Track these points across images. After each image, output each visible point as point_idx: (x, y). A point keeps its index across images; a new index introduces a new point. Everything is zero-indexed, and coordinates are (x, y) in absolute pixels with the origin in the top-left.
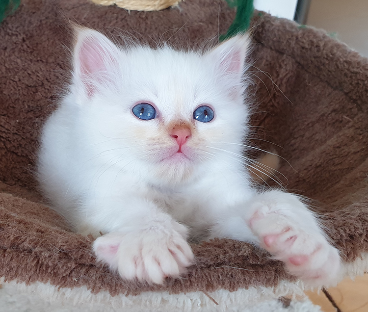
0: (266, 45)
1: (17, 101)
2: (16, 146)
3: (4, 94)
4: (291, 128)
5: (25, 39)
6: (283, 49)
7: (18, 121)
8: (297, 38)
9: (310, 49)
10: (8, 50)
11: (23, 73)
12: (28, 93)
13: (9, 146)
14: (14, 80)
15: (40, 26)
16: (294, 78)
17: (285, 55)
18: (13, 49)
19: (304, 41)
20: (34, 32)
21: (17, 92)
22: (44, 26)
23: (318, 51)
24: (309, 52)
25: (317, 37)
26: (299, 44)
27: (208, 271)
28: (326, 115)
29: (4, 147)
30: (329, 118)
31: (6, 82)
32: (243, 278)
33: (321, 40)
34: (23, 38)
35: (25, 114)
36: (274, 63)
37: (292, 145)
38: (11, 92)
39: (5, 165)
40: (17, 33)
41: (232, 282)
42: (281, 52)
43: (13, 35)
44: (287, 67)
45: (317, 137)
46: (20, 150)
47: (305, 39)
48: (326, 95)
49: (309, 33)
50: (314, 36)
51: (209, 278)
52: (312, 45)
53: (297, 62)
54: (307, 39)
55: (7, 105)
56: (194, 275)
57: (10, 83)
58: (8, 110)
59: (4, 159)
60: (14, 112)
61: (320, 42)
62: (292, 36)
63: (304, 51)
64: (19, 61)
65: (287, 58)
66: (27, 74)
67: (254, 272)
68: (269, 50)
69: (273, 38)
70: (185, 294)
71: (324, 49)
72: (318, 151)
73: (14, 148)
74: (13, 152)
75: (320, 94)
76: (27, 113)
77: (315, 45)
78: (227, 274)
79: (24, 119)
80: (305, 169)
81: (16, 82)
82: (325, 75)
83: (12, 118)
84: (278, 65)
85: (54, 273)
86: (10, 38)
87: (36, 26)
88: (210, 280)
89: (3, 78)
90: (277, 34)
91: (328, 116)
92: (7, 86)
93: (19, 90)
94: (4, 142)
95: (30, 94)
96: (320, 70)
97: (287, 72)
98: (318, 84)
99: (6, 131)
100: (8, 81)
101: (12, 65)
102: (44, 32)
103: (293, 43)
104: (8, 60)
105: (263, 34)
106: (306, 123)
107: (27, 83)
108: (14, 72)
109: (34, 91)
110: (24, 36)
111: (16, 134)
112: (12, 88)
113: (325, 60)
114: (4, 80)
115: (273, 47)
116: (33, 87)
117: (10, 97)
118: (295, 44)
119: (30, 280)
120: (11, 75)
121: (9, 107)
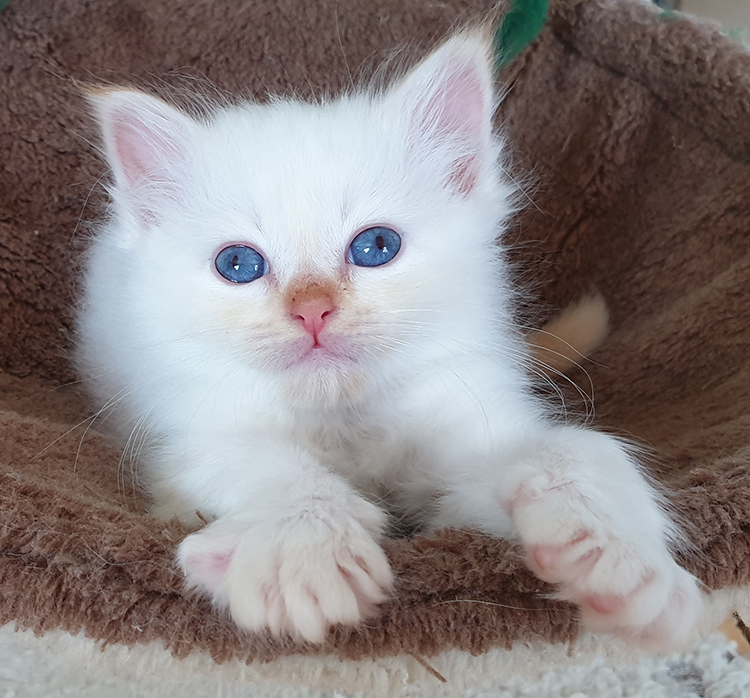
0: (584, 54)
1: (34, 187)
2: (34, 288)
3: (8, 173)
4: (637, 244)
5: (53, 47)
6: (622, 65)
7: (37, 232)
8: (654, 41)
9: (684, 66)
10: (16, 72)
11: (50, 123)
12: (59, 169)
13: (17, 290)
14: (29, 140)
15: (85, 15)
16: (646, 131)
17: (626, 79)
18: (27, 69)
19: (671, 47)
20: (74, 30)
21: (36, 167)
22: (94, 15)
23: (701, 71)
24: (680, 72)
25: (700, 39)
26: (658, 55)
27: (424, 609)
28: (715, 218)
29: (7, 292)
30: (720, 224)
31: (12, 145)
32: (500, 625)
33: (707, 47)
34: (49, 45)
35: (54, 216)
36: (603, 97)
37: (638, 284)
38: (24, 167)
39: (8, 331)
40: (36, 34)
41: (477, 635)
42: (618, 72)
43: (26, 37)
44: (631, 107)
45: (693, 267)
46: (42, 296)
47: (672, 44)
48: (717, 171)
49: (682, 28)
50: (694, 35)
51: (426, 626)
52: (687, 57)
53: (652, 94)
54: (677, 43)
55: (13, 198)
56: (394, 620)
57: (20, 147)
58: (15, 208)
59: (7, 319)
60: (29, 211)
61: (706, 52)
62: (644, 36)
63: (669, 70)
64: (39, 96)
65: (631, 84)
66: (57, 125)
67: (525, 612)
68: (592, 67)
69: (602, 39)
70: (374, 661)
71: (713, 68)
72: (693, 298)
73: (29, 294)
74: (27, 303)
75: (702, 169)
76: (57, 213)
77: (694, 57)
78: (467, 616)
79: (51, 226)
80: (664, 341)
81: (33, 144)
82: (715, 125)
83: (23, 225)
84: (610, 102)
85: (93, 612)
86: (19, 45)
87: (76, 16)
88: (427, 630)
89: (4, 137)
90: (610, 30)
91: (718, 220)
92: (13, 155)
93: (40, 162)
94: (7, 282)
95: (63, 170)
96: (704, 113)
97: (630, 118)
98: (698, 146)
99: (11, 257)
100: (16, 143)
101: (23, 105)
102: (95, 28)
103: (645, 51)
104: (15, 95)
105: (579, 29)
106: (670, 235)
107: (56, 145)
108: (30, 122)
109: (74, 163)
110: (51, 40)
111: (33, 261)
112: (25, 158)
113: (715, 91)
114: (6, 141)
115: (600, 59)
116: (71, 153)
117: (20, 179)
118: (649, 54)
119: (42, 626)
120: (22, 130)
121: (19, 202)
